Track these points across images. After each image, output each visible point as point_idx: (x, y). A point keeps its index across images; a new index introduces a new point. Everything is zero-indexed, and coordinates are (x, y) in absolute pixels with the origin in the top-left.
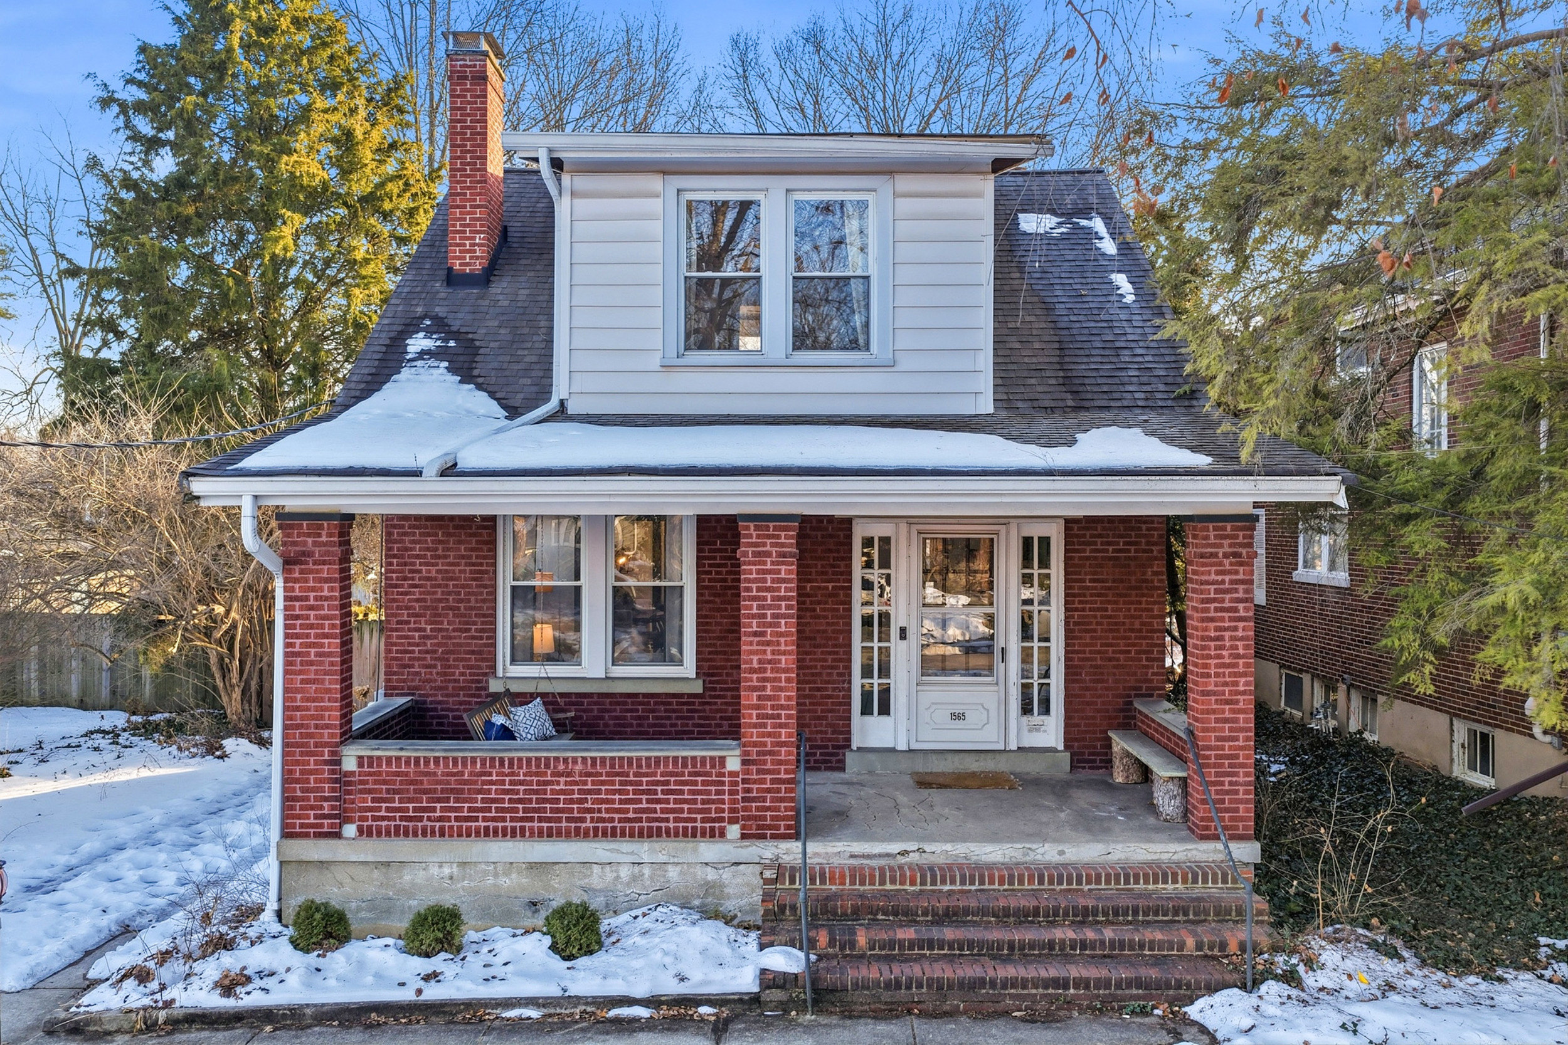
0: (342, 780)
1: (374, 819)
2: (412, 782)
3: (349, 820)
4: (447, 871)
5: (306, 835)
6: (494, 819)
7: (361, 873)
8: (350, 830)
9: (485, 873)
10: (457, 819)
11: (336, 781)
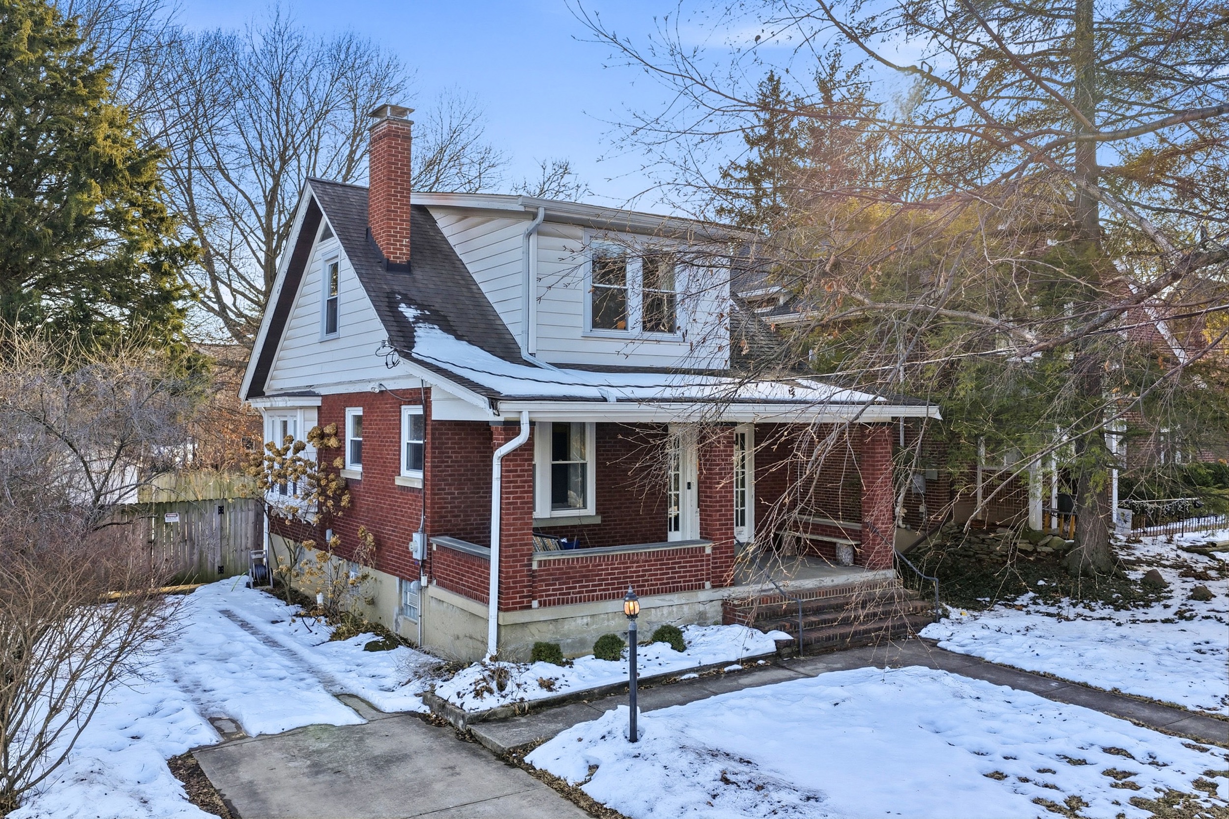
0: (532, 574)
1: (547, 596)
2: (565, 573)
3: (534, 598)
4: (585, 620)
5: (515, 609)
6: (604, 590)
7: (544, 627)
8: (535, 604)
9: (603, 619)
10: (587, 592)
11: (530, 576)
